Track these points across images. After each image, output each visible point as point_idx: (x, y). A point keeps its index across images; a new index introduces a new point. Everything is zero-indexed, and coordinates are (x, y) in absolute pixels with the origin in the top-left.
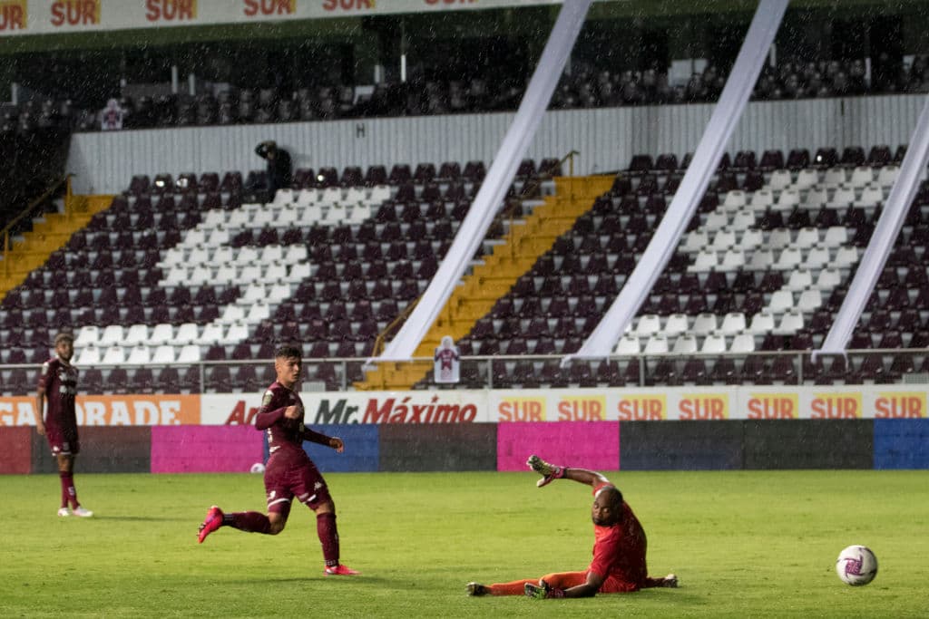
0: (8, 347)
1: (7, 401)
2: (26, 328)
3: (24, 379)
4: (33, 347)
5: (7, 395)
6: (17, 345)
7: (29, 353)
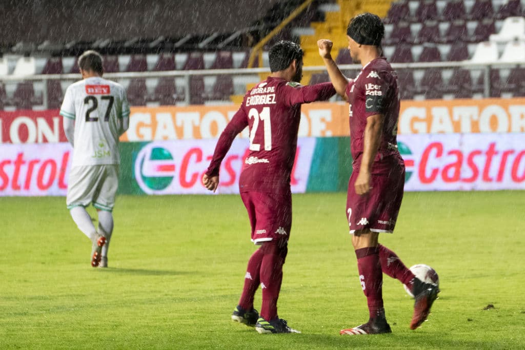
0: (420, 43)
1: (419, 106)
2: (440, 21)
3: (439, 79)
4: (449, 42)
5: (420, 99)
6: (430, 40)
7: (445, 49)
